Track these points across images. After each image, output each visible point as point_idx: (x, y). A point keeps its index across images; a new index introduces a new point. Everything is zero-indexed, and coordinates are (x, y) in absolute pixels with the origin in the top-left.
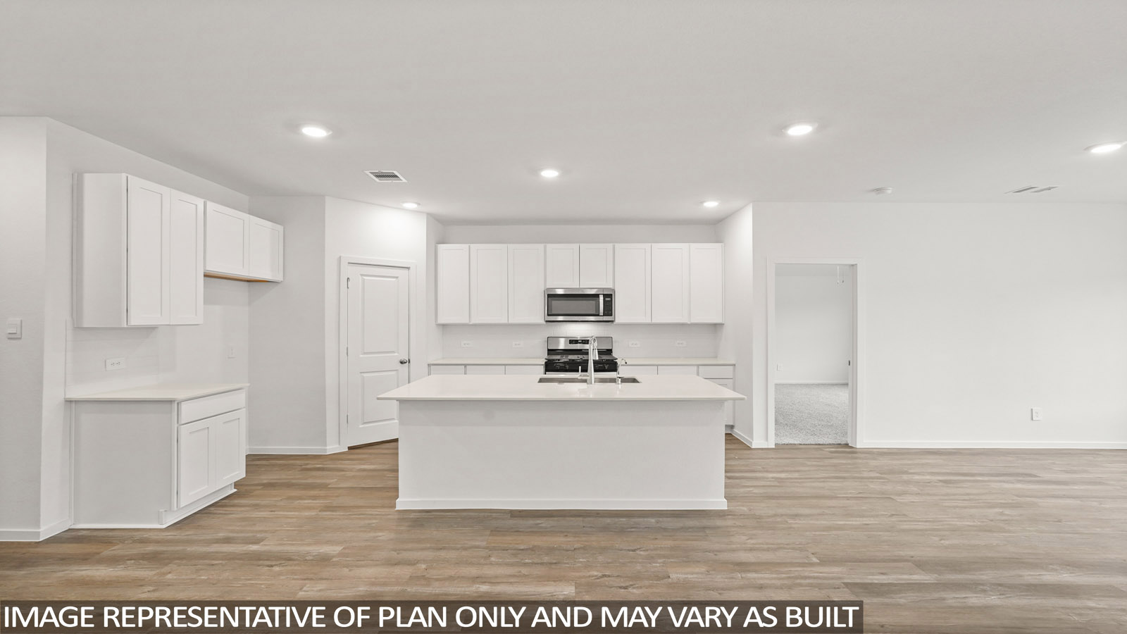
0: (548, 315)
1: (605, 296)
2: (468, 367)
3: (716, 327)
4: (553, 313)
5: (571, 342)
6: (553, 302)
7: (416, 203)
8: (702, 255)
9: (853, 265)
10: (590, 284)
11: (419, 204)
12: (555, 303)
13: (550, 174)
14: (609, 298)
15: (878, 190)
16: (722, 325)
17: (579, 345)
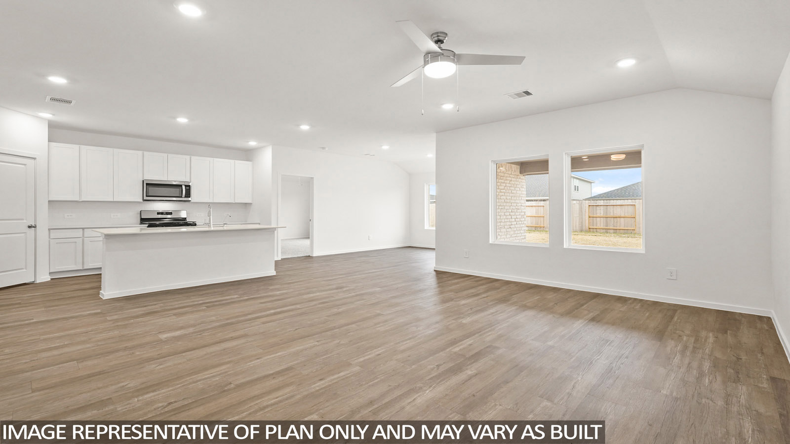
0: (147, 196)
1: (186, 186)
2: (85, 230)
3: (246, 205)
4: (150, 195)
5: (158, 213)
6: (150, 188)
7: (51, 114)
8: (242, 166)
9: (312, 178)
10: (174, 179)
11: (54, 115)
12: (151, 189)
13: (182, 120)
14: (188, 187)
15: (323, 148)
16: (251, 204)
17: (164, 215)
